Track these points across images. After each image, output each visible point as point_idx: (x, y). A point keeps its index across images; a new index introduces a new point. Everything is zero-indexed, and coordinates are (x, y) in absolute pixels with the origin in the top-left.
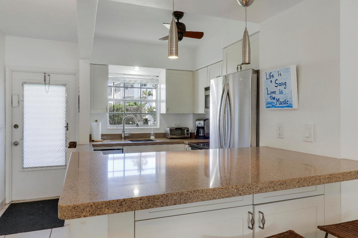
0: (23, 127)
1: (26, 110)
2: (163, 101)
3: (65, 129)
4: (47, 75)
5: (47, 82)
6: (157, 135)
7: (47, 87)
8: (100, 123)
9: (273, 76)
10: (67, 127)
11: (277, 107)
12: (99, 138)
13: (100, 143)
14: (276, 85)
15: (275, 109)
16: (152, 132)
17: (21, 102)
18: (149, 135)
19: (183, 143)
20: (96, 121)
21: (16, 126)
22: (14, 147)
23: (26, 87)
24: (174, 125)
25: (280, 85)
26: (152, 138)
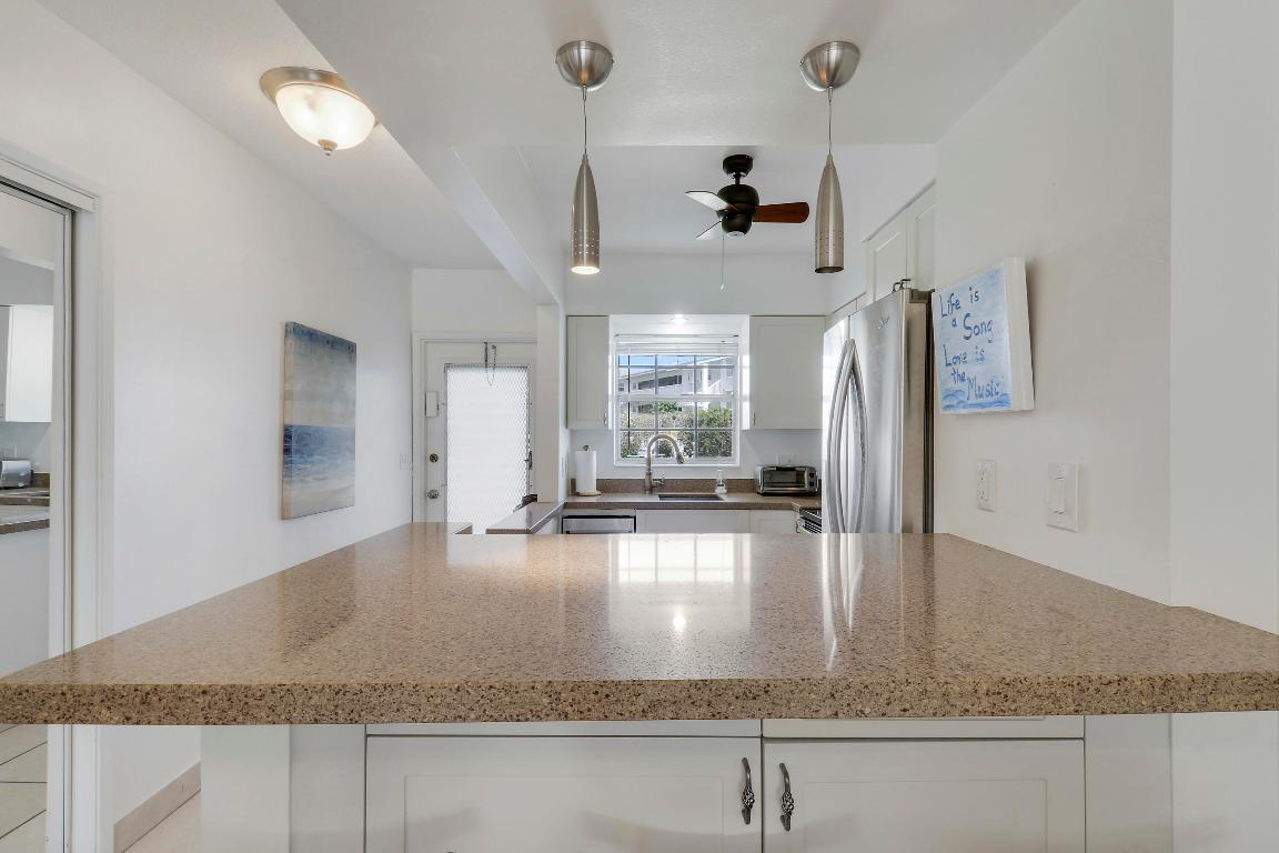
0: (446, 460)
1: (450, 423)
2: (745, 399)
3: (525, 465)
4: (490, 346)
5: (490, 361)
6: (733, 486)
7: (490, 373)
8: (595, 453)
9: (957, 305)
10: (530, 462)
11: (972, 405)
12: (593, 489)
13: (593, 500)
14: (968, 333)
15: (963, 411)
16: (719, 477)
17: (442, 407)
18: (712, 484)
19: (790, 508)
20: (586, 448)
21: (434, 458)
22: (431, 502)
23: (453, 375)
24: (777, 460)
25: (977, 330)
26: (720, 491)
